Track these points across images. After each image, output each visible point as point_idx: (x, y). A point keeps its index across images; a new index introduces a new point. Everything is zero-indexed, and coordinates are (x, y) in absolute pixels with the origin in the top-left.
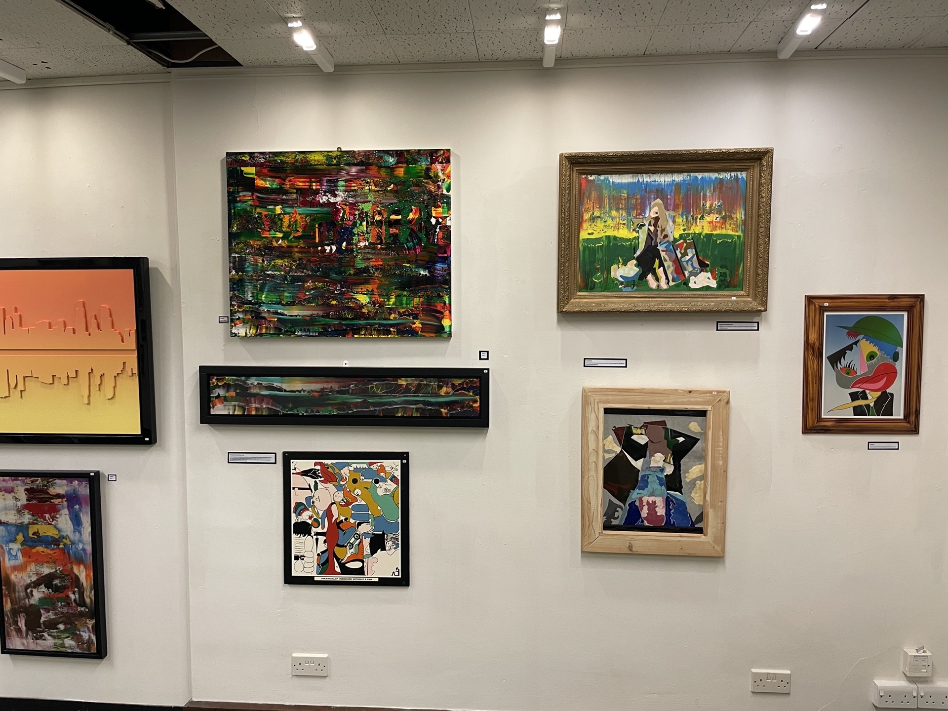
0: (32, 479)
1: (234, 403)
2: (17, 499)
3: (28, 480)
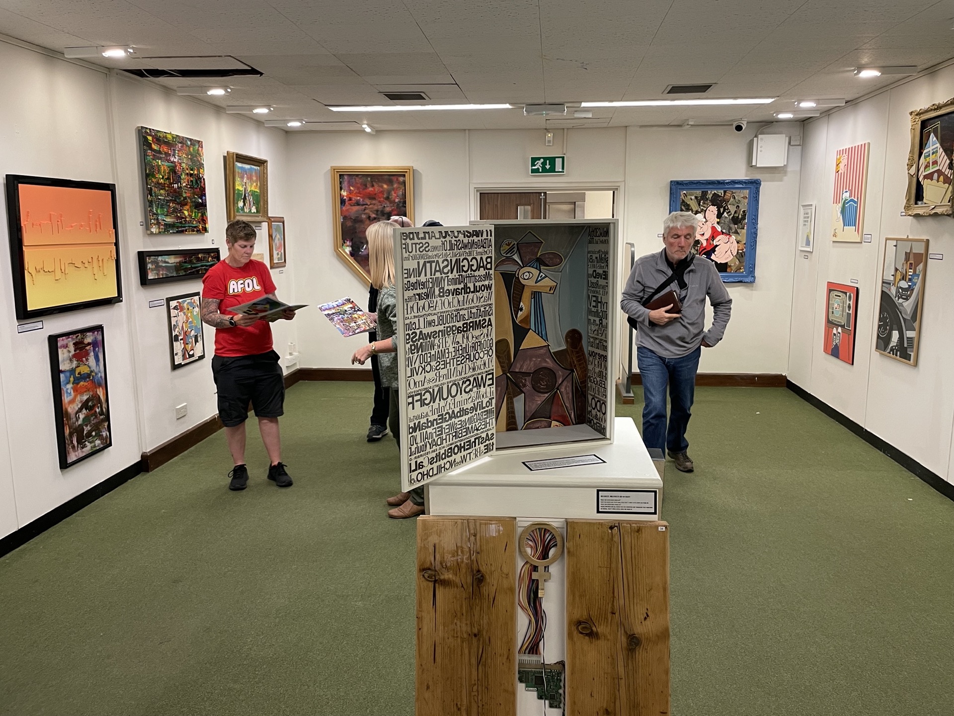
0: (76, 335)
1: (155, 272)
2: (69, 352)
3: (74, 337)
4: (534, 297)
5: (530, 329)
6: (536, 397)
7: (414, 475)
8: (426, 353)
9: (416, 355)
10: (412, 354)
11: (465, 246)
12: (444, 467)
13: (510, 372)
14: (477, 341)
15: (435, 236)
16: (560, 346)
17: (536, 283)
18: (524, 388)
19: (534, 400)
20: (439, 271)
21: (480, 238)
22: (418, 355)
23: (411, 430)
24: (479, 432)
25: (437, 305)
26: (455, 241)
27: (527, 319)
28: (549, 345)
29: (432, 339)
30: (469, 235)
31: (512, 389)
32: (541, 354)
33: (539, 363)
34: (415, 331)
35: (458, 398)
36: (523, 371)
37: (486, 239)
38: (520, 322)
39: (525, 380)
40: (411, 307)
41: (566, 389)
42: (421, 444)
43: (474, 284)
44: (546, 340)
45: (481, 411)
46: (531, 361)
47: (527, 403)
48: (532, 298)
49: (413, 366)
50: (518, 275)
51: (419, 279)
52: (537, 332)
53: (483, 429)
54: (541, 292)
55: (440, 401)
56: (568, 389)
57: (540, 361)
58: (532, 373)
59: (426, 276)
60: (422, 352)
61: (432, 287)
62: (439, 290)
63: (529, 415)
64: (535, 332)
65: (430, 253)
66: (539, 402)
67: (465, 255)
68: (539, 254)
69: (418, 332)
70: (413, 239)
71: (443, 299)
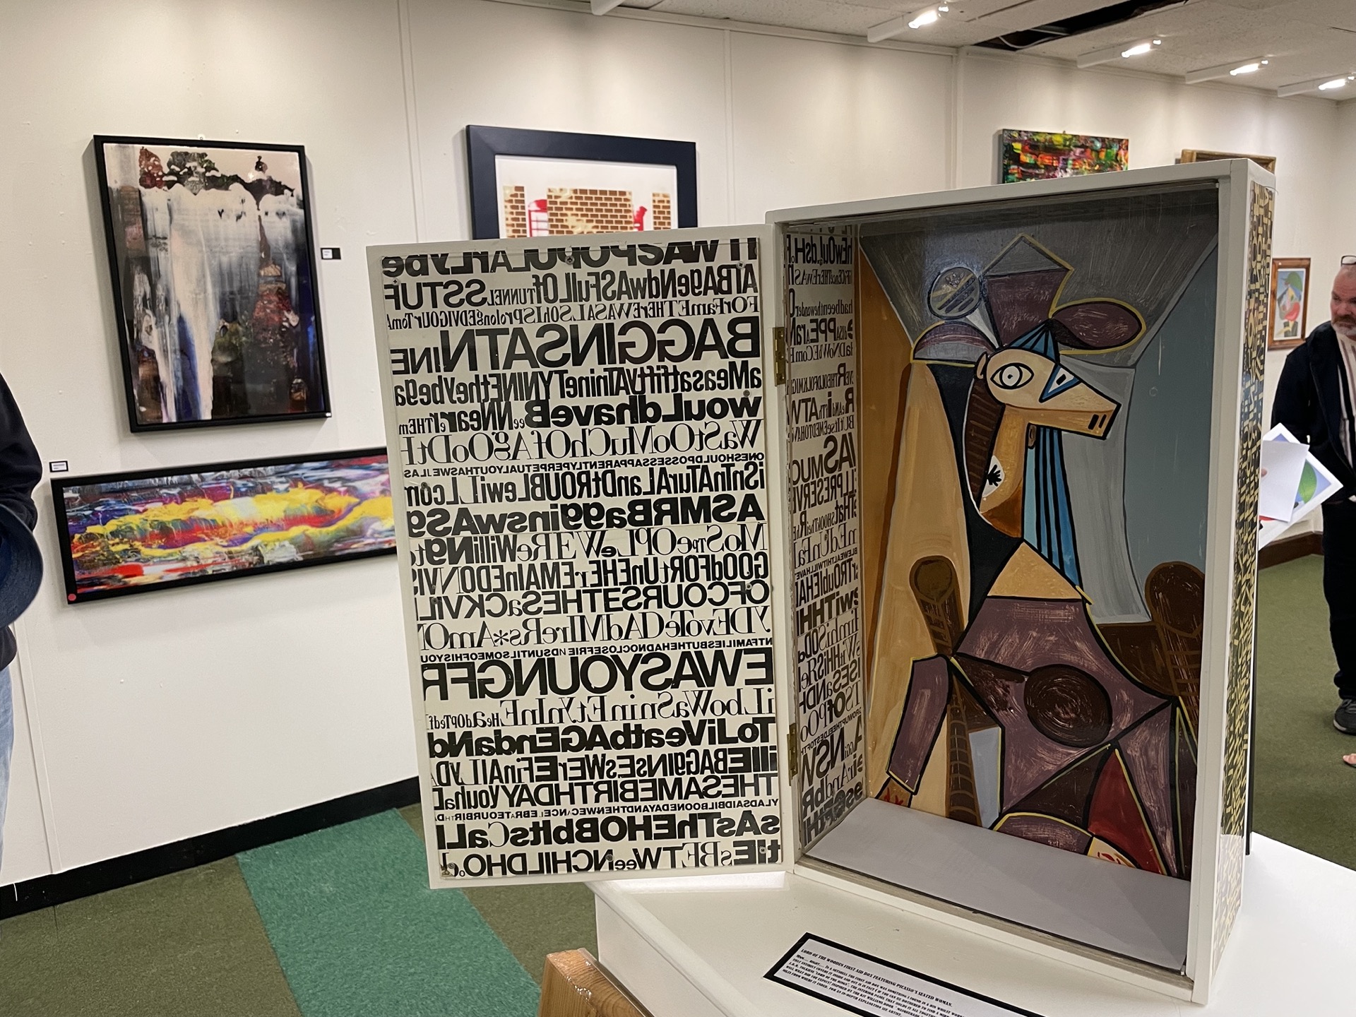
4: (1037, 445)
5: (1022, 540)
6: (1040, 749)
7: (457, 856)
8: (487, 568)
9: (446, 568)
10: (432, 562)
11: (636, 289)
12: (568, 861)
13: (959, 656)
14: (693, 552)
15: (506, 264)
16: (1126, 610)
17: (1041, 400)
18: (1001, 713)
19: (1037, 757)
20: (528, 355)
21: (702, 265)
22: (454, 570)
23: (438, 748)
24: (706, 800)
25: (522, 447)
26: (589, 274)
27: (1011, 509)
28: (1084, 600)
29: (506, 531)
30: (651, 256)
31: (964, 703)
32: (1059, 624)
33: (1050, 650)
34: (444, 506)
35: (618, 695)
36: (999, 660)
37: (729, 267)
38: (992, 513)
39: (1006, 688)
40: (423, 447)
41: (1145, 752)
42: (478, 788)
43: (678, 399)
44: (1076, 581)
45: (718, 746)
46: (1024, 637)
47: (1011, 758)
48: (1027, 447)
49: (439, 593)
50: (984, 372)
51: (448, 375)
52: (1045, 552)
53: (724, 796)
54: (1060, 431)
55: (544, 692)
56: (1151, 753)
57: (1056, 643)
58: (1026, 674)
59: (473, 366)
60: (469, 560)
61: (499, 400)
62: (528, 407)
63: (1016, 795)
64: (1039, 551)
65: (486, 310)
66: (1051, 767)
67: (632, 312)
68: (1054, 308)
69: (453, 511)
70: (424, 271)
71: (544, 432)
